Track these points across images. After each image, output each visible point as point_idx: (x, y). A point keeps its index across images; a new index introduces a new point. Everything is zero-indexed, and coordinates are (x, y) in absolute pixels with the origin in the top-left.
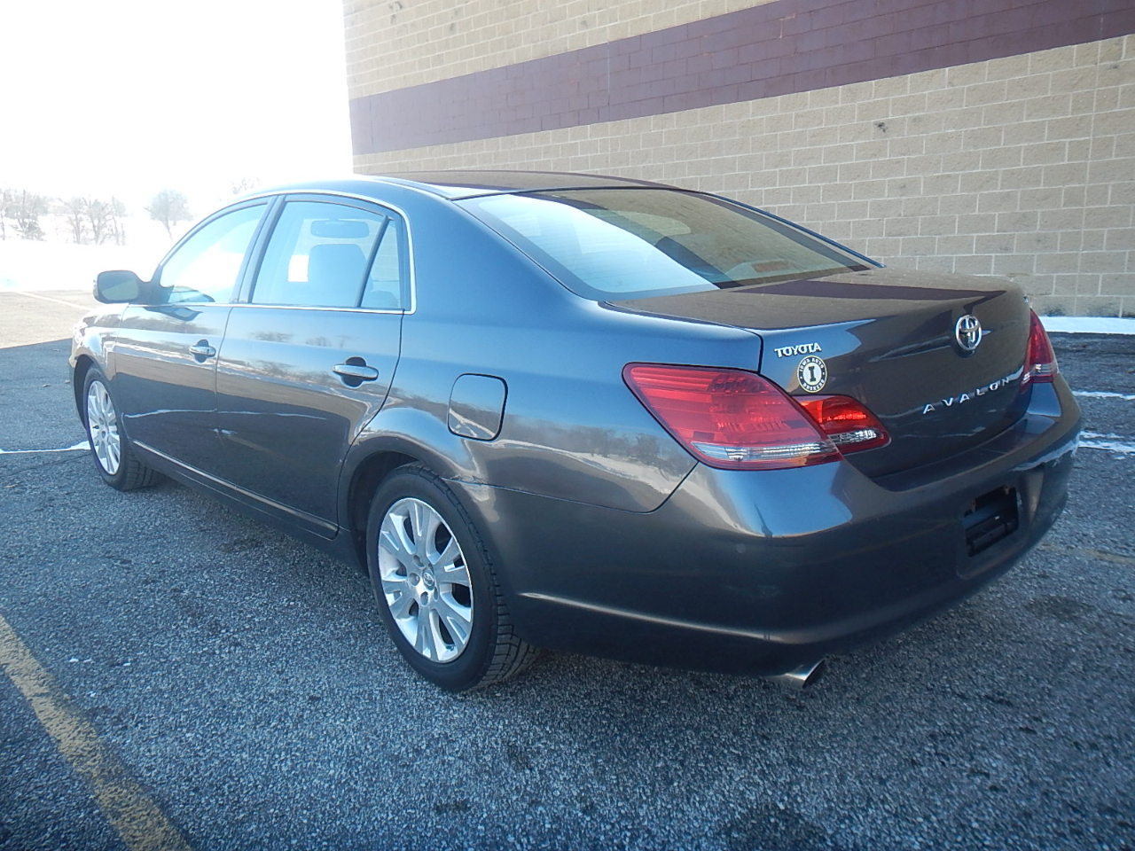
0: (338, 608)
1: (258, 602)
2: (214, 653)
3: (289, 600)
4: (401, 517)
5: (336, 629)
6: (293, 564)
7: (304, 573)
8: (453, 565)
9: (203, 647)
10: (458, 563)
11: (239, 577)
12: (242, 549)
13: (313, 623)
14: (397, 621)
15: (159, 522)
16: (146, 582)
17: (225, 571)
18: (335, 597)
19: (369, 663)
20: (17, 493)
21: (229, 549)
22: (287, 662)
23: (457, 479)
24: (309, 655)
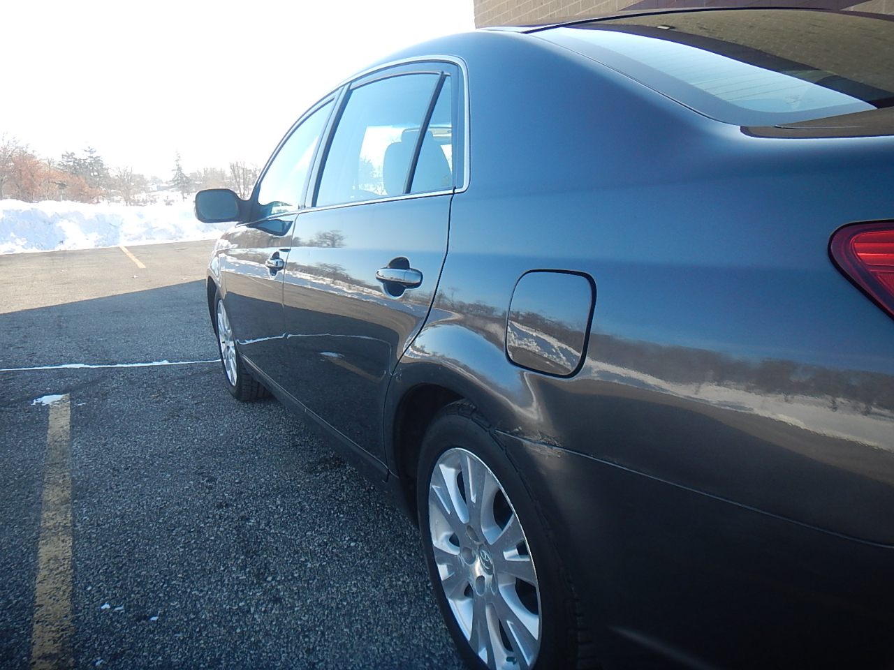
0: (400, 554)
1: (319, 539)
2: (249, 611)
3: (351, 540)
4: (453, 470)
5: (391, 586)
6: (368, 491)
7: (376, 503)
8: (516, 551)
9: (241, 600)
10: (522, 551)
11: (309, 505)
12: (325, 469)
13: (368, 575)
14: (450, 601)
15: (260, 435)
16: (220, 506)
17: (299, 496)
18: (401, 539)
19: (418, 646)
20: (157, 402)
21: (311, 471)
22: (323, 633)
23: (517, 434)
24: (349, 626)
